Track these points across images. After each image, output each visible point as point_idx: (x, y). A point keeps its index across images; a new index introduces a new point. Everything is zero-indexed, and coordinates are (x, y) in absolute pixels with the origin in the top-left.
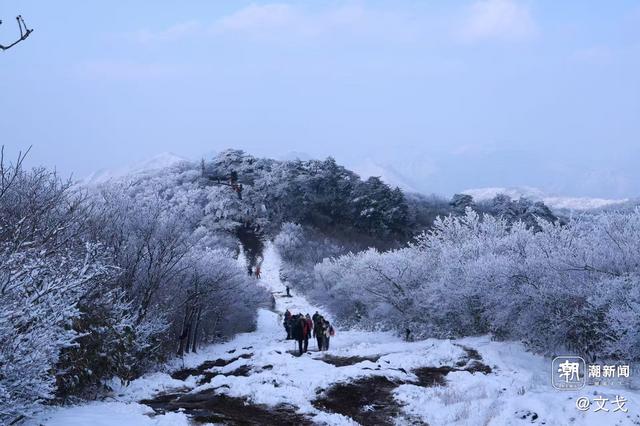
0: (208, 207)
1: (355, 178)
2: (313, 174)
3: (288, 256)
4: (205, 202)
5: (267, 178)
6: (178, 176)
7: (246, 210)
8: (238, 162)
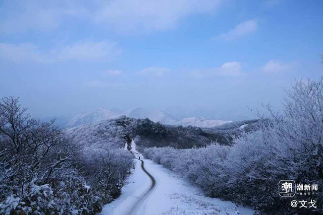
0: (118, 131)
1: (153, 123)
2: (143, 122)
3: (137, 144)
4: (117, 130)
5: (132, 124)
6: (110, 123)
7: (127, 132)
8: (125, 119)
